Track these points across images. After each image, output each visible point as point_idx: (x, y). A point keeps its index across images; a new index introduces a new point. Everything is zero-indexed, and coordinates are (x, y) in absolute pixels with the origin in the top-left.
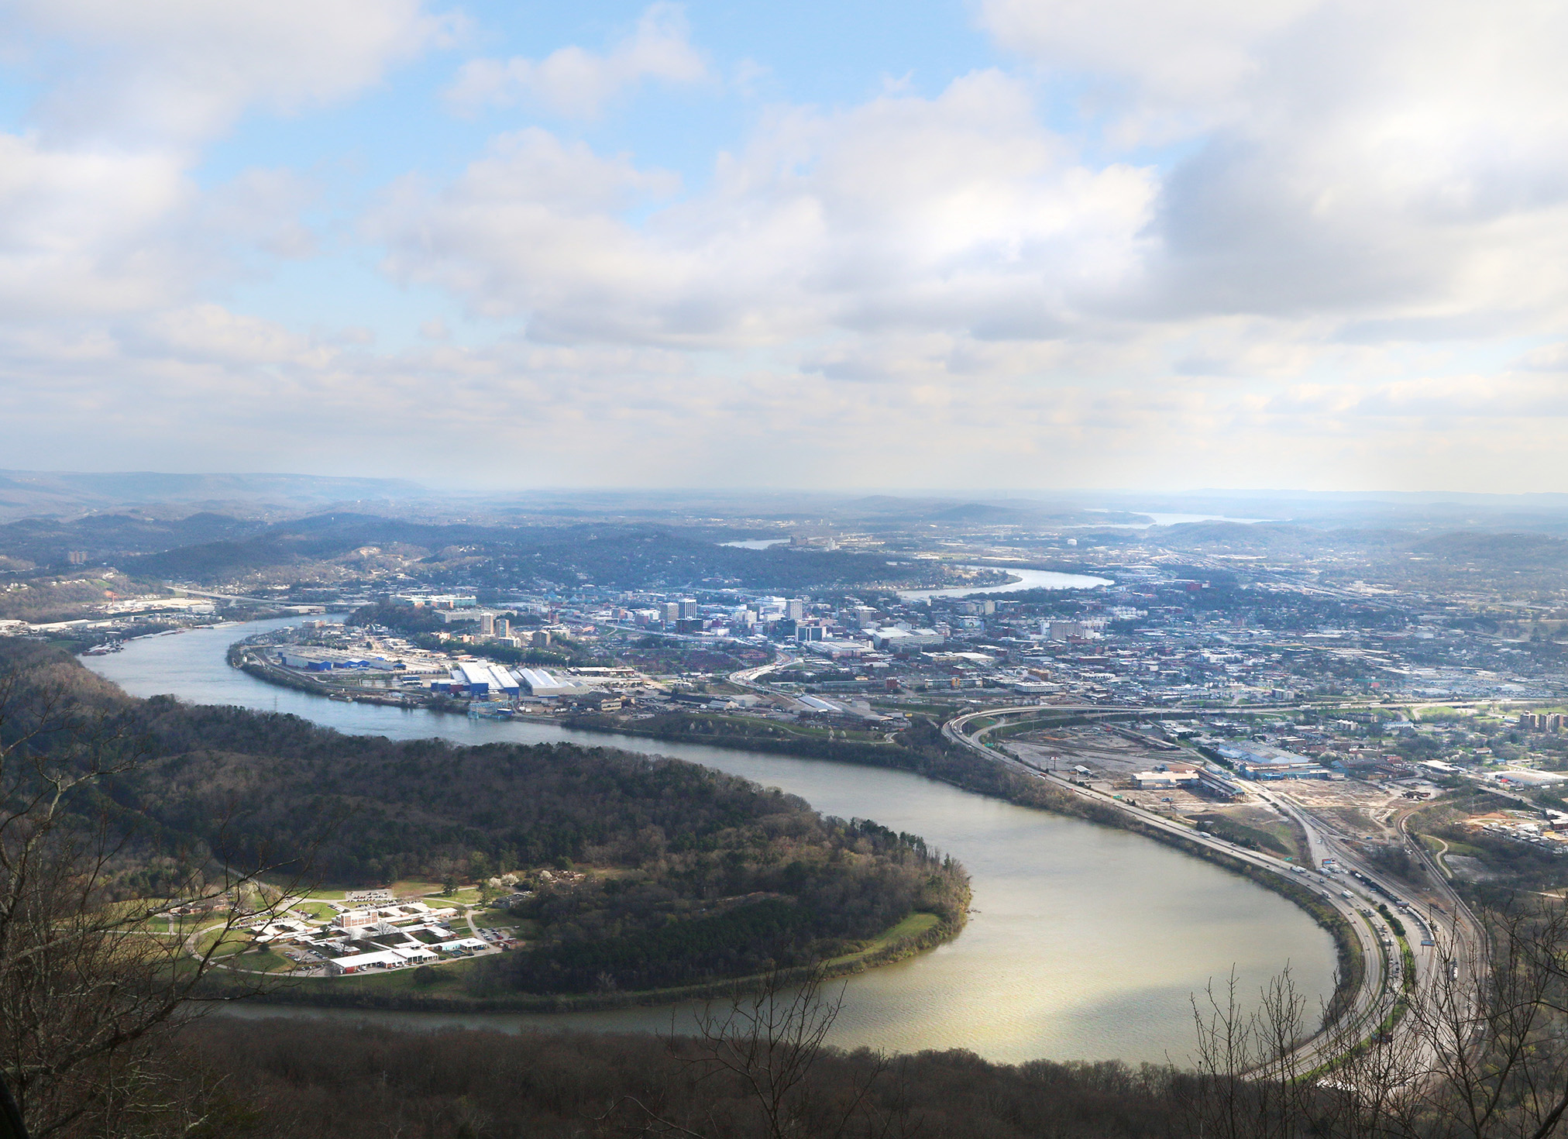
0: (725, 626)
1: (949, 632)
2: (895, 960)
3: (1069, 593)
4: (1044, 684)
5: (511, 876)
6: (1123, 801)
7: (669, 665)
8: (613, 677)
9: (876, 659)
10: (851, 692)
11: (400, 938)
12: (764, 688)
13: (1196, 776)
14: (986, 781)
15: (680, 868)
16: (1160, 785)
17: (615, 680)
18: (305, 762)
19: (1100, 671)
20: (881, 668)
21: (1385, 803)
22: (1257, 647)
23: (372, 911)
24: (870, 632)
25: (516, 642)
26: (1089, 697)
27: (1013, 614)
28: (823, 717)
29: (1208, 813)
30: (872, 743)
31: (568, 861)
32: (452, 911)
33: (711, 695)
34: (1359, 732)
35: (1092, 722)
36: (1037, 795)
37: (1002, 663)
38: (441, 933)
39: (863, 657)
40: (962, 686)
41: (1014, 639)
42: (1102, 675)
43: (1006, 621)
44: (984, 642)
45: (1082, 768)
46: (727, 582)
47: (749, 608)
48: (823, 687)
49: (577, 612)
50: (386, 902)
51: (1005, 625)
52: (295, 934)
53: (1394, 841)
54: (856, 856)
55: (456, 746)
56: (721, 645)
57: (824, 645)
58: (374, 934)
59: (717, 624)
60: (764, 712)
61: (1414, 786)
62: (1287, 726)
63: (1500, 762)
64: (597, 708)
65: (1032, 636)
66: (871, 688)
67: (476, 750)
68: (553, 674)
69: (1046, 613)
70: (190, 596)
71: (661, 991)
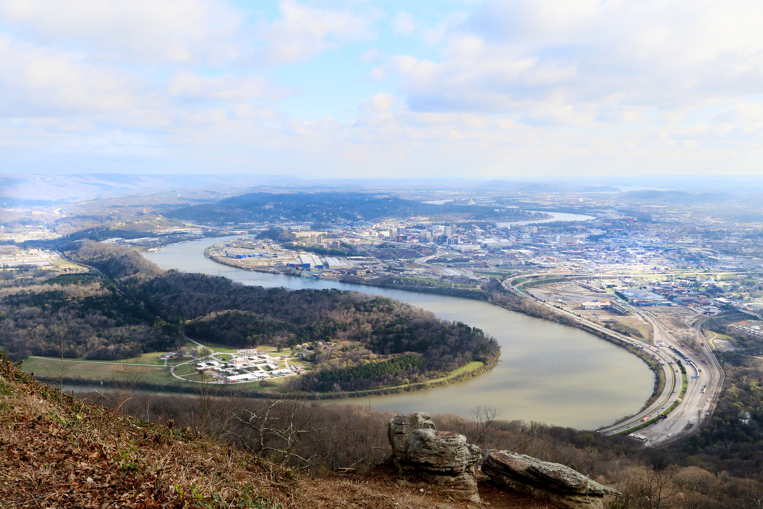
0: (417, 239)
1: (515, 241)
2: (461, 381)
3: (573, 223)
4: (552, 263)
5: (305, 344)
6: (575, 315)
7: (390, 255)
8: (365, 260)
9: (480, 253)
10: (466, 267)
11: (256, 369)
12: (428, 265)
13: (610, 304)
14: (517, 305)
15: (376, 342)
16: (593, 308)
17: (365, 262)
18: (227, 297)
19: (579, 258)
20: (482, 257)
21: (694, 317)
22: (653, 247)
23: (245, 358)
24: (479, 241)
25: (325, 246)
26: (571, 269)
27: (545, 232)
28: (452, 278)
29: (612, 320)
30: (470, 289)
31: (330, 338)
32: (279, 358)
33: (405, 269)
34: (690, 285)
35: (570, 280)
36: (538, 312)
37: (536, 254)
38: (273, 367)
39: (475, 251)
40: (516, 264)
41: (543, 244)
42: (580, 259)
43: (542, 236)
44: (530, 245)
45: (560, 300)
46: (422, 219)
47: (428, 230)
48: (455, 265)
49: (354, 233)
50: (253, 354)
51: (540, 237)
52: (214, 366)
53: (693, 333)
54: (451, 337)
55: (290, 290)
56: (414, 247)
57: (458, 247)
58: (245, 367)
59: (413, 238)
60: (427, 276)
61: (708, 309)
62: (657, 282)
63: (752, 299)
64: (355, 274)
65: (552, 242)
66: (475, 265)
67: (297, 292)
68: (339, 259)
69: (560, 232)
70: (192, 227)
71: (359, 392)
